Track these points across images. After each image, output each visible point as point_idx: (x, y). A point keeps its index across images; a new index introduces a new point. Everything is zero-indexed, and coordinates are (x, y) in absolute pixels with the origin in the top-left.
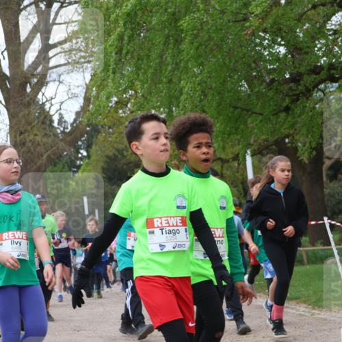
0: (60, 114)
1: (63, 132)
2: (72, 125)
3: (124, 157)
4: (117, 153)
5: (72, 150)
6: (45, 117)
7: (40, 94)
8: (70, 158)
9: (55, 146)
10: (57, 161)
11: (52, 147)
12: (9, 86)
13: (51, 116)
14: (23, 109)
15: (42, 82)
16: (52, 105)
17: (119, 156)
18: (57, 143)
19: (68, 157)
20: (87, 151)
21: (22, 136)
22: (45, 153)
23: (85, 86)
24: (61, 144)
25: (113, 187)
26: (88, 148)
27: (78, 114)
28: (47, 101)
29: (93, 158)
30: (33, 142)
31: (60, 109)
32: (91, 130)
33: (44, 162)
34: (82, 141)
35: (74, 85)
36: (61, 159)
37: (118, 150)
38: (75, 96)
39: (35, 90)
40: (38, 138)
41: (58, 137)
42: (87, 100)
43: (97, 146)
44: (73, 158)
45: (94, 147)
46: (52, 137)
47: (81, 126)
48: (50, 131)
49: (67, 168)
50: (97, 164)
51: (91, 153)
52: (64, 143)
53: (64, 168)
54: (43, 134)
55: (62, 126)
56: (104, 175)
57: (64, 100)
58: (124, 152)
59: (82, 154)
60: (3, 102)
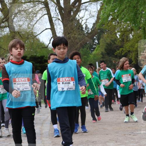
0: (86, 25)
1: (87, 33)
2: (91, 29)
4: (111, 42)
5: (91, 41)
6: (79, 26)
7: (77, 15)
8: (90, 44)
9: (84, 39)
10: (84, 46)
11: (82, 40)
12: (63, 12)
13: (82, 25)
14: (70, 23)
15: (78, 11)
16: (82, 20)
17: (113, 43)
18: (85, 38)
19: (89, 44)
20: (98, 41)
21: (69, 35)
22: (79, 42)
23: (97, 12)
24: (87, 38)
25: (110, 57)
26: (98, 40)
27: (94, 24)
28: (80, 19)
29: (101, 44)
30: (74, 37)
32: (100, 32)
33: (79, 46)
34: (96, 36)
35: (93, 11)
36: (86, 45)
38: (93, 16)
39: (75, 14)
40: (76, 36)
41: (85, 35)
42: (98, 18)
43: (103, 39)
44: (92, 44)
45: (101, 39)
46: (82, 35)
48: (82, 32)
49: (89, 49)
50: (102, 47)
51: (100, 42)
52: (88, 38)
53: (87, 49)
54: (78, 34)
55: (87, 30)
56: (106, 52)
57: (88, 18)
58: (115, 42)
59: (96, 42)
60: (61, 20)
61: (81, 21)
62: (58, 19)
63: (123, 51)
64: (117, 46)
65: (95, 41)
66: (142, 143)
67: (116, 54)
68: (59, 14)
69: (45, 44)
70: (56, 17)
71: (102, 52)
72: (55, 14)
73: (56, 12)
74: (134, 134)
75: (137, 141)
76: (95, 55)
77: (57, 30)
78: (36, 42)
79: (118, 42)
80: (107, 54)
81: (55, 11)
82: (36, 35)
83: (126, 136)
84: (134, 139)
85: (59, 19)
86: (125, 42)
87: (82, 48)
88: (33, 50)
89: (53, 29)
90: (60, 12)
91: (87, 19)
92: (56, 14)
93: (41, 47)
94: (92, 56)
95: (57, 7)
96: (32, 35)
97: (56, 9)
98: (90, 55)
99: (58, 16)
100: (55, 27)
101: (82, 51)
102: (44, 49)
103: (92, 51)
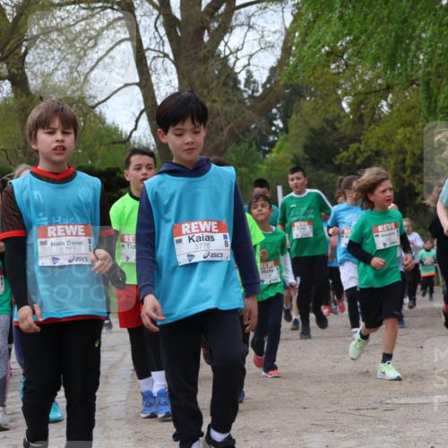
0: (248, 72)
1: (251, 97)
2: (264, 86)
3: (336, 129)
4: (325, 125)
5: (263, 121)
6: (228, 76)
7: (222, 43)
8: (260, 131)
9: (239, 116)
10: (241, 137)
11: (235, 117)
12: (179, 34)
13: (236, 74)
14: (197, 65)
15: (225, 28)
16: (237, 59)
17: (328, 129)
18: (243, 112)
19: (256, 132)
20: (284, 122)
22: (226, 126)
23: (284, 32)
24: (249, 114)
25: (320, 172)
26: (285, 119)
27: (273, 70)
28: (231, 53)
29: (292, 131)
31: (249, 64)
32: (291, 93)
33: (224, 138)
34: (277, 108)
35: (270, 31)
36: (247, 133)
37: (326, 121)
38: (270, 47)
39: (215, 38)
40: (218, 106)
41: (245, 103)
42: (286, 50)
43: (299, 115)
44: (264, 132)
45: (293, 117)
46: (236, 105)
47: (276, 89)
48: (234, 96)
49: (254, 146)
50: (296, 141)
51: (289, 125)
52: (253, 112)
53: (251, 146)
54: (224, 99)
55: (250, 89)
56: (306, 156)
57: (253, 52)
58: (336, 124)
59: (277, 126)
60: (172, 56)
61: (232, 60)
62: (161, 55)
63: (361, 152)
64: (342, 138)
65: (275, 122)
66: (409, 434)
67: (337, 162)
68: (165, 38)
69: (122, 132)
70: (157, 49)
71: (295, 156)
72: (155, 38)
73: (156, 34)
74: (386, 407)
75: (394, 427)
76: (272, 165)
77: (158, 88)
78: (92, 124)
79: (346, 125)
80: (309, 162)
81: (154, 30)
82: (93, 104)
83: (361, 412)
84: (386, 422)
85: (166, 56)
86: (367, 123)
87: (234, 145)
88: (84, 150)
89: (146, 85)
90: (168, 34)
91: (251, 56)
92: (158, 40)
93: (107, 140)
94: (265, 167)
95: (161, 19)
96: (80, 105)
97: (158, 23)
98: (260, 166)
99: (163, 45)
100: (153, 78)
101: (234, 152)
102: (117, 145)
103: (265, 152)
